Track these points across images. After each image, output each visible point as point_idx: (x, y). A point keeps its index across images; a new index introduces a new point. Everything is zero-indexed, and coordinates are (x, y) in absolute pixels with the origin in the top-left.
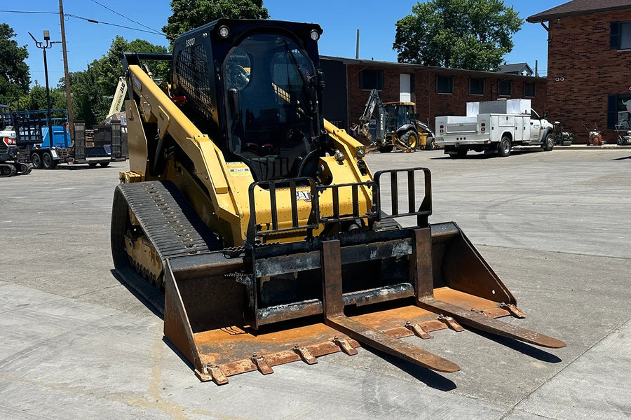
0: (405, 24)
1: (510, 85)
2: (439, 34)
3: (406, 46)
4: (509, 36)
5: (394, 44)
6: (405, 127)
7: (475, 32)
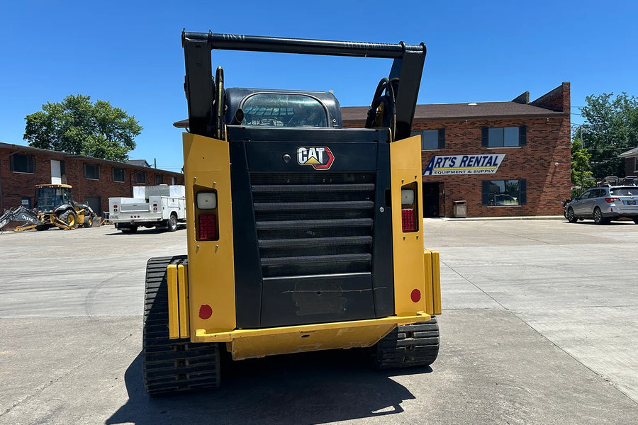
0: (35, 118)
1: (144, 176)
2: (70, 131)
3: (37, 137)
4: (132, 138)
5: (25, 135)
6: (63, 207)
7: (102, 132)
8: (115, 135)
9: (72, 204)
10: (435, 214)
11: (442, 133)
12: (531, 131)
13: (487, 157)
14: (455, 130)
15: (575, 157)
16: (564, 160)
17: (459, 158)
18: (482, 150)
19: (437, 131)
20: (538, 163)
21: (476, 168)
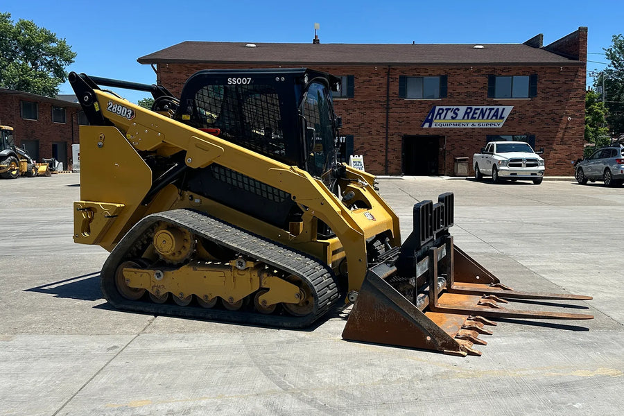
4: (63, 67)
6: (5, 152)
7: (26, 59)
8: (42, 63)
9: (14, 149)
10: (433, 171)
11: (444, 80)
12: (543, 81)
13: (493, 109)
14: (459, 77)
15: (590, 112)
16: (578, 114)
17: (463, 109)
18: (487, 101)
19: (438, 78)
20: (550, 116)
21: (480, 121)
